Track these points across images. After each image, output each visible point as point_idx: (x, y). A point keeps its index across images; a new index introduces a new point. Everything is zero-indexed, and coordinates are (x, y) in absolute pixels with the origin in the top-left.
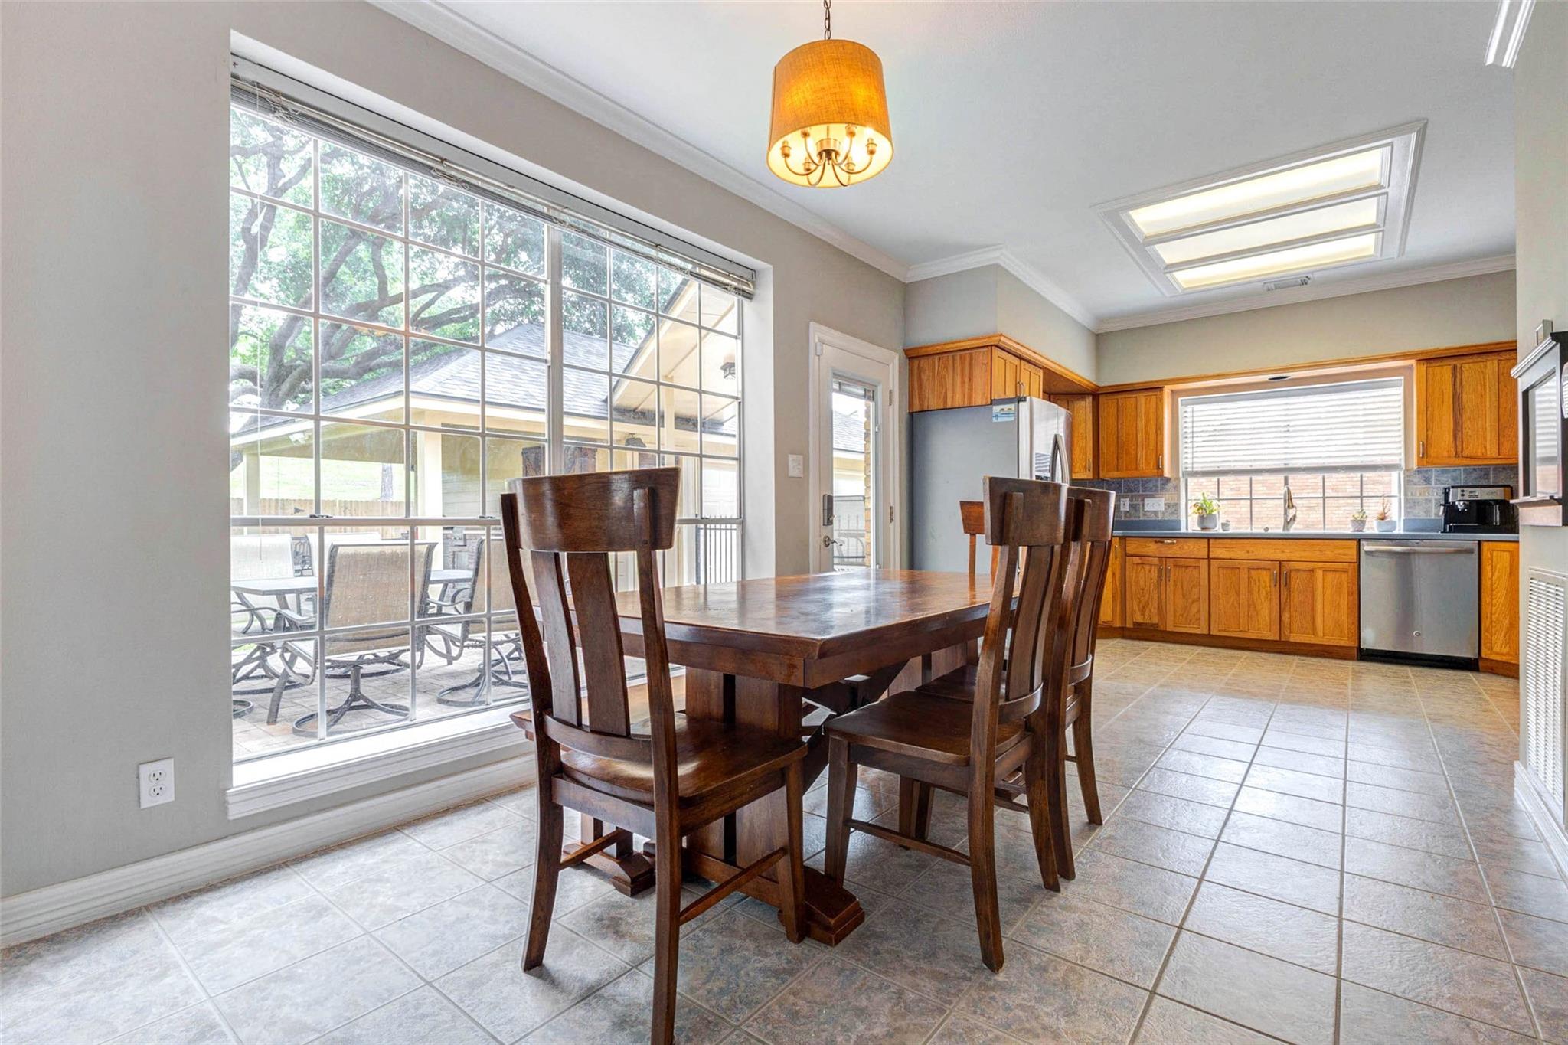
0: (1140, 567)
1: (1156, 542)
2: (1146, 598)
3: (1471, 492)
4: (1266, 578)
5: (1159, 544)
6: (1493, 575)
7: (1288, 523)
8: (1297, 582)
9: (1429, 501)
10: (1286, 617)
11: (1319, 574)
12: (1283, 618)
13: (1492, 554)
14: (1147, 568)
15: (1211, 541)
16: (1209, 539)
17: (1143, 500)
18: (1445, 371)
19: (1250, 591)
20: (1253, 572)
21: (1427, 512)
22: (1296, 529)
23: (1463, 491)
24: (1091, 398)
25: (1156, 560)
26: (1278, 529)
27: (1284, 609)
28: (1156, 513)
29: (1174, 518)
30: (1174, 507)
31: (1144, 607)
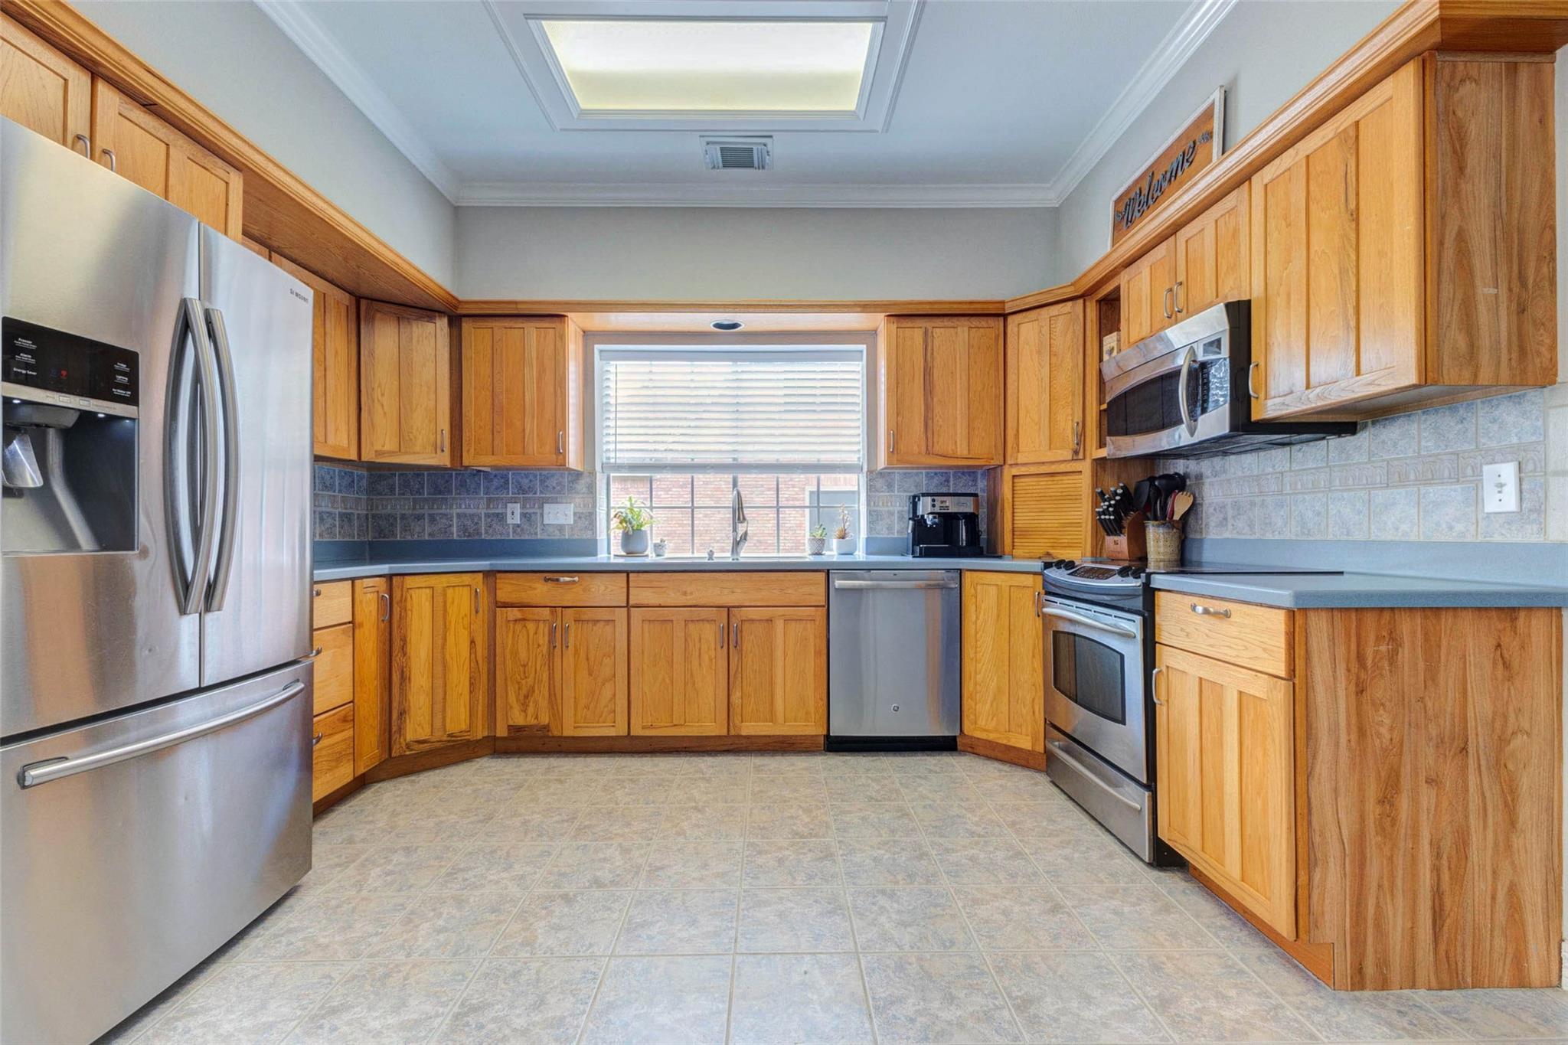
0: (518, 627)
1: (546, 580)
2: (530, 680)
3: (942, 502)
4: (709, 635)
5: (550, 584)
6: (977, 618)
7: (737, 544)
8: (751, 639)
9: (891, 514)
10: (736, 698)
11: (779, 625)
12: (733, 698)
13: (975, 590)
14: (531, 626)
15: (631, 575)
16: (628, 573)
17: (541, 507)
18: (915, 333)
19: (687, 659)
20: (691, 626)
21: (890, 528)
22: (748, 554)
23: (933, 500)
24: (445, 320)
25: (546, 613)
26: (723, 555)
27: (734, 682)
28: (561, 528)
29: (588, 535)
30: (588, 518)
31: (526, 697)
